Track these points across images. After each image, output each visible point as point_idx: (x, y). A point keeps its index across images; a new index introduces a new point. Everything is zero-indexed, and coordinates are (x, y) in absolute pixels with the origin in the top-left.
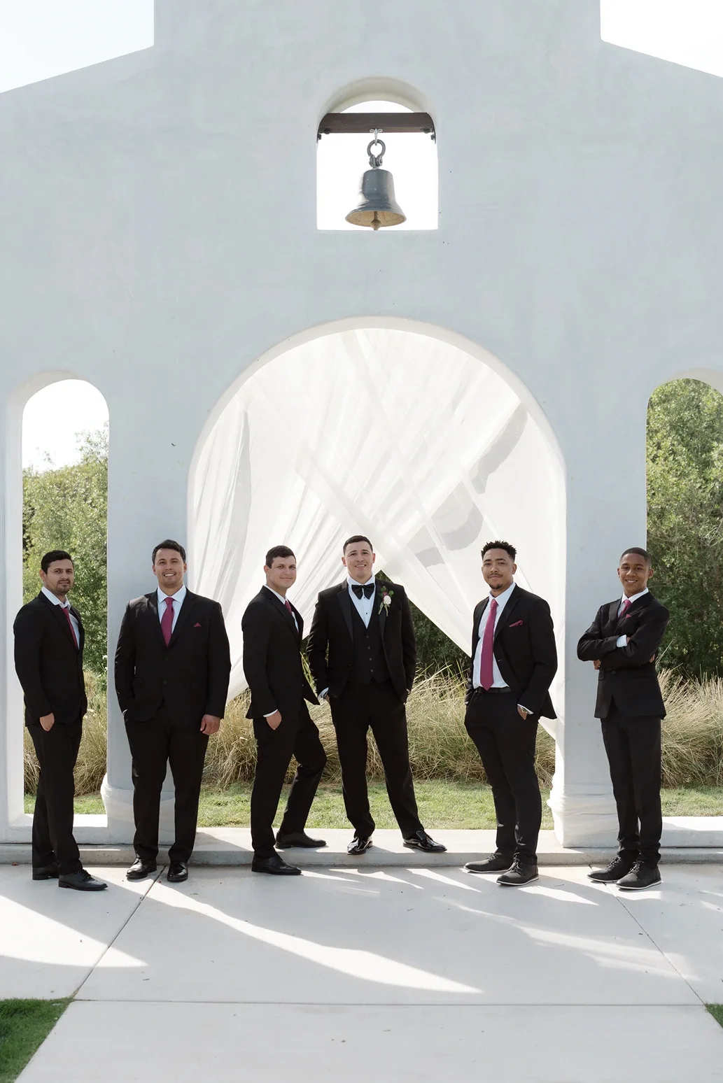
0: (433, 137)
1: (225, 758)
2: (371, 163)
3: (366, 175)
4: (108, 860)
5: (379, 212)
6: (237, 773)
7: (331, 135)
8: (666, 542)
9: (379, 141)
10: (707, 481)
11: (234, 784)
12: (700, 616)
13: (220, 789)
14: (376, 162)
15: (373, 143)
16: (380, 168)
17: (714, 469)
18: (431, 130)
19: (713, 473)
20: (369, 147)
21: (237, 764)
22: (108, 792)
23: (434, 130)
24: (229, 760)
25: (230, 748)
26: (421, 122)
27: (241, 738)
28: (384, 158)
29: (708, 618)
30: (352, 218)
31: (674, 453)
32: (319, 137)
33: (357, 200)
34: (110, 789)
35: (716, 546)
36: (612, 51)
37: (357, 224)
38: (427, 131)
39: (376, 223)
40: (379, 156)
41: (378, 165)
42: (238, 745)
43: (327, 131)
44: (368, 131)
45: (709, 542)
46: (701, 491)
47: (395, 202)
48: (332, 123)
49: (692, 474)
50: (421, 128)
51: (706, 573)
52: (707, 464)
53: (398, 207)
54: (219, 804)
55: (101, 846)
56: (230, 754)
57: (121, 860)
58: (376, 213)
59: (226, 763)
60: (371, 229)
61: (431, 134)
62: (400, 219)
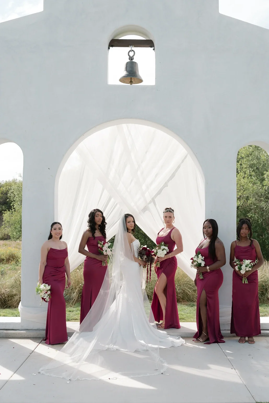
0: (154, 49)
1: (74, 293)
2: (129, 59)
3: (127, 63)
4: (20, 336)
5: (133, 78)
6: (78, 298)
7: (114, 48)
8: (249, 208)
9: (132, 50)
10: (263, 186)
11: (77, 303)
12: (262, 236)
13: (71, 305)
14: (131, 58)
15: (130, 51)
16: (133, 61)
17: (265, 182)
18: (153, 47)
19: (265, 183)
20: (129, 53)
21: (79, 295)
22: (21, 308)
23: (154, 47)
24: (75, 293)
25: (76, 289)
26: (149, 43)
27: (80, 285)
28: (134, 57)
29: (265, 236)
30: (122, 80)
31: (251, 176)
32: (109, 48)
33: (124, 73)
34: (22, 307)
35: (267, 209)
36: (223, 17)
37: (124, 83)
38: (151, 47)
39: (131, 82)
40: (132, 56)
41: (132, 60)
42: (79, 287)
43: (112, 46)
44: (128, 47)
45: (265, 208)
46: (261, 189)
47: (138, 74)
48: (114, 43)
49: (258, 183)
50: (149, 46)
51: (263, 220)
52: (263, 180)
53: (140, 76)
54: (70, 311)
55: (18, 330)
56: (76, 291)
57: (26, 336)
58: (131, 78)
59: (74, 295)
60: (129, 85)
61: (153, 48)
62: (141, 81)
